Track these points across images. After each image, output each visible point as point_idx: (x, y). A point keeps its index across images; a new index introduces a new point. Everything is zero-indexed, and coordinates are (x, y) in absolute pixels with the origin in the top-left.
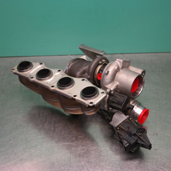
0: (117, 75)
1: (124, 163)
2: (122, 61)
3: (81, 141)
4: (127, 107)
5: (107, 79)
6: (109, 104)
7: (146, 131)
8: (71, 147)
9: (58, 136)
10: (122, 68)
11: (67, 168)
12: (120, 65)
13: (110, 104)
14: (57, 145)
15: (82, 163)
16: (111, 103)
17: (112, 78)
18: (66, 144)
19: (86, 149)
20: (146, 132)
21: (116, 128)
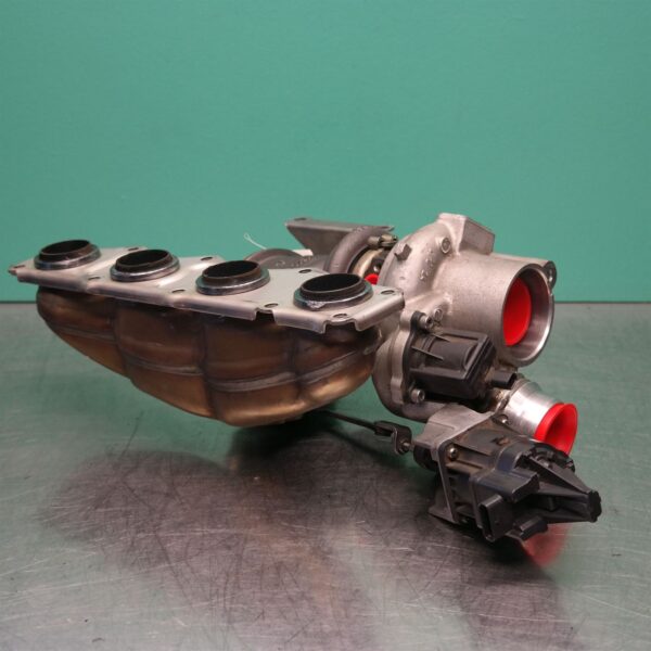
0: (441, 270)
1: (480, 593)
2: (462, 219)
3: (286, 524)
4: (486, 379)
5: (403, 278)
6: (412, 370)
7: (572, 462)
8: (242, 542)
9: (185, 509)
10: (465, 245)
11: (222, 605)
12: (456, 233)
13: (416, 370)
14: (178, 534)
15: (289, 590)
16: (418, 366)
17: (424, 274)
18: (221, 531)
19: (308, 549)
20: (570, 465)
21: (443, 451)
